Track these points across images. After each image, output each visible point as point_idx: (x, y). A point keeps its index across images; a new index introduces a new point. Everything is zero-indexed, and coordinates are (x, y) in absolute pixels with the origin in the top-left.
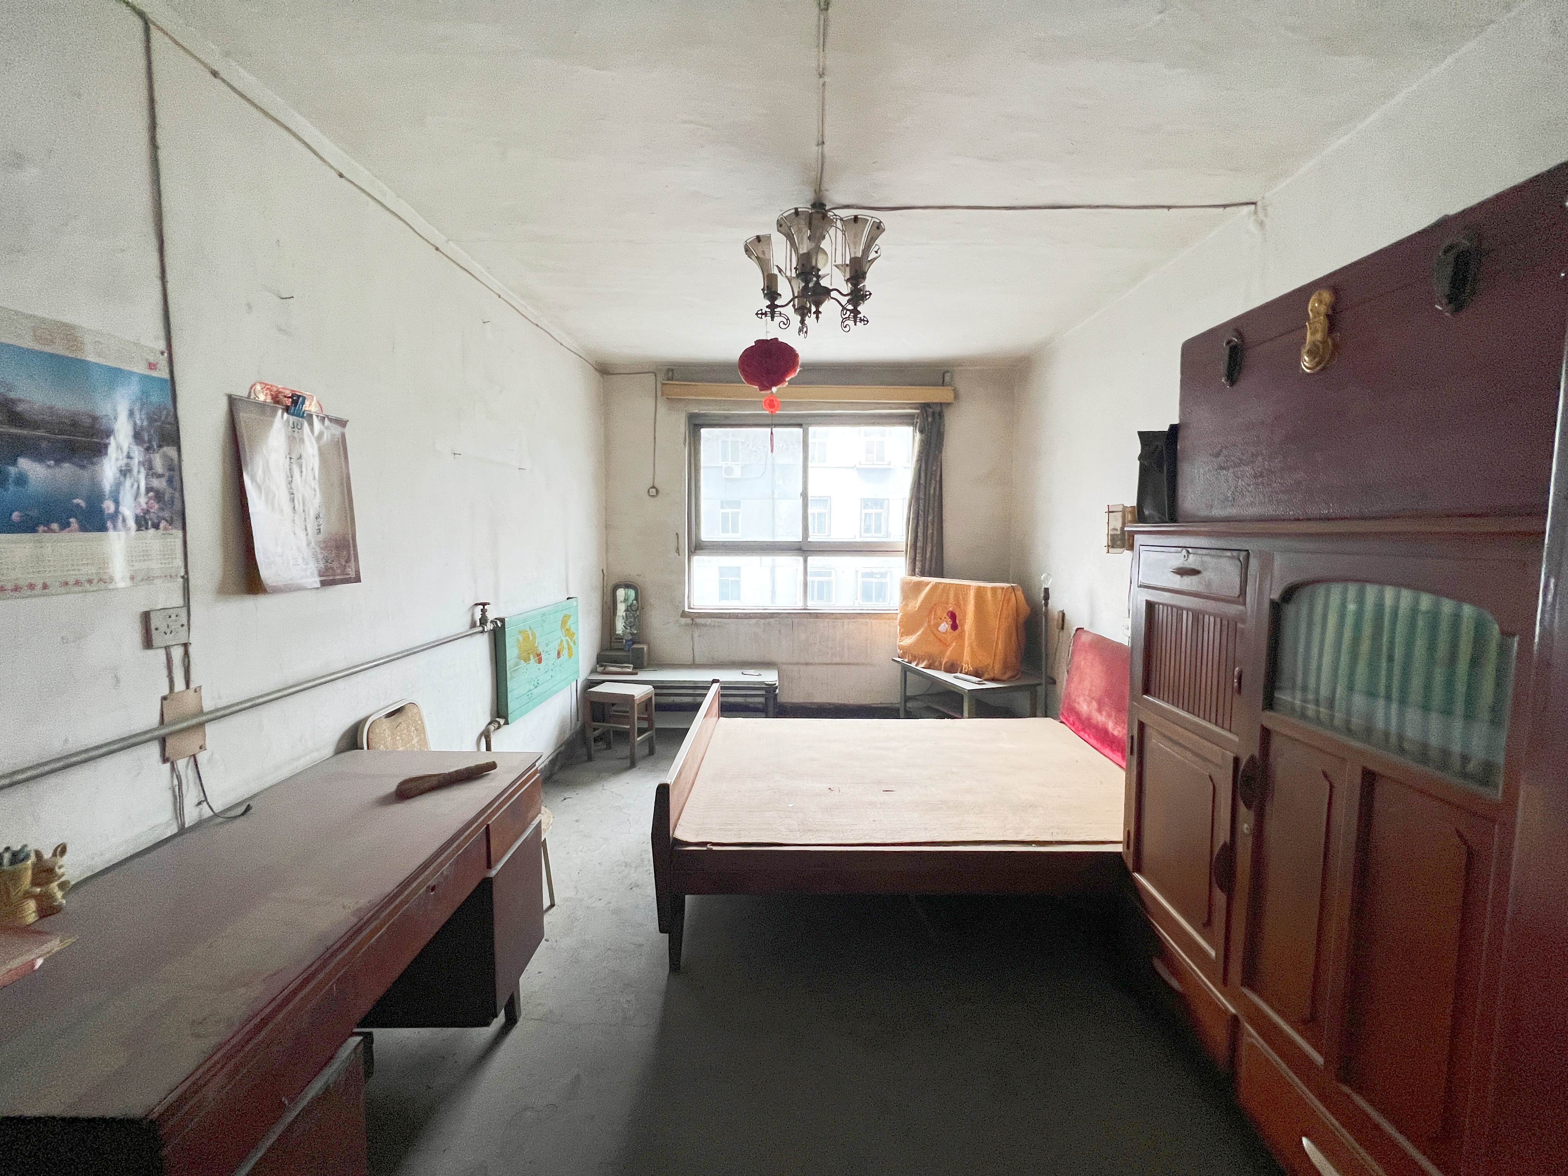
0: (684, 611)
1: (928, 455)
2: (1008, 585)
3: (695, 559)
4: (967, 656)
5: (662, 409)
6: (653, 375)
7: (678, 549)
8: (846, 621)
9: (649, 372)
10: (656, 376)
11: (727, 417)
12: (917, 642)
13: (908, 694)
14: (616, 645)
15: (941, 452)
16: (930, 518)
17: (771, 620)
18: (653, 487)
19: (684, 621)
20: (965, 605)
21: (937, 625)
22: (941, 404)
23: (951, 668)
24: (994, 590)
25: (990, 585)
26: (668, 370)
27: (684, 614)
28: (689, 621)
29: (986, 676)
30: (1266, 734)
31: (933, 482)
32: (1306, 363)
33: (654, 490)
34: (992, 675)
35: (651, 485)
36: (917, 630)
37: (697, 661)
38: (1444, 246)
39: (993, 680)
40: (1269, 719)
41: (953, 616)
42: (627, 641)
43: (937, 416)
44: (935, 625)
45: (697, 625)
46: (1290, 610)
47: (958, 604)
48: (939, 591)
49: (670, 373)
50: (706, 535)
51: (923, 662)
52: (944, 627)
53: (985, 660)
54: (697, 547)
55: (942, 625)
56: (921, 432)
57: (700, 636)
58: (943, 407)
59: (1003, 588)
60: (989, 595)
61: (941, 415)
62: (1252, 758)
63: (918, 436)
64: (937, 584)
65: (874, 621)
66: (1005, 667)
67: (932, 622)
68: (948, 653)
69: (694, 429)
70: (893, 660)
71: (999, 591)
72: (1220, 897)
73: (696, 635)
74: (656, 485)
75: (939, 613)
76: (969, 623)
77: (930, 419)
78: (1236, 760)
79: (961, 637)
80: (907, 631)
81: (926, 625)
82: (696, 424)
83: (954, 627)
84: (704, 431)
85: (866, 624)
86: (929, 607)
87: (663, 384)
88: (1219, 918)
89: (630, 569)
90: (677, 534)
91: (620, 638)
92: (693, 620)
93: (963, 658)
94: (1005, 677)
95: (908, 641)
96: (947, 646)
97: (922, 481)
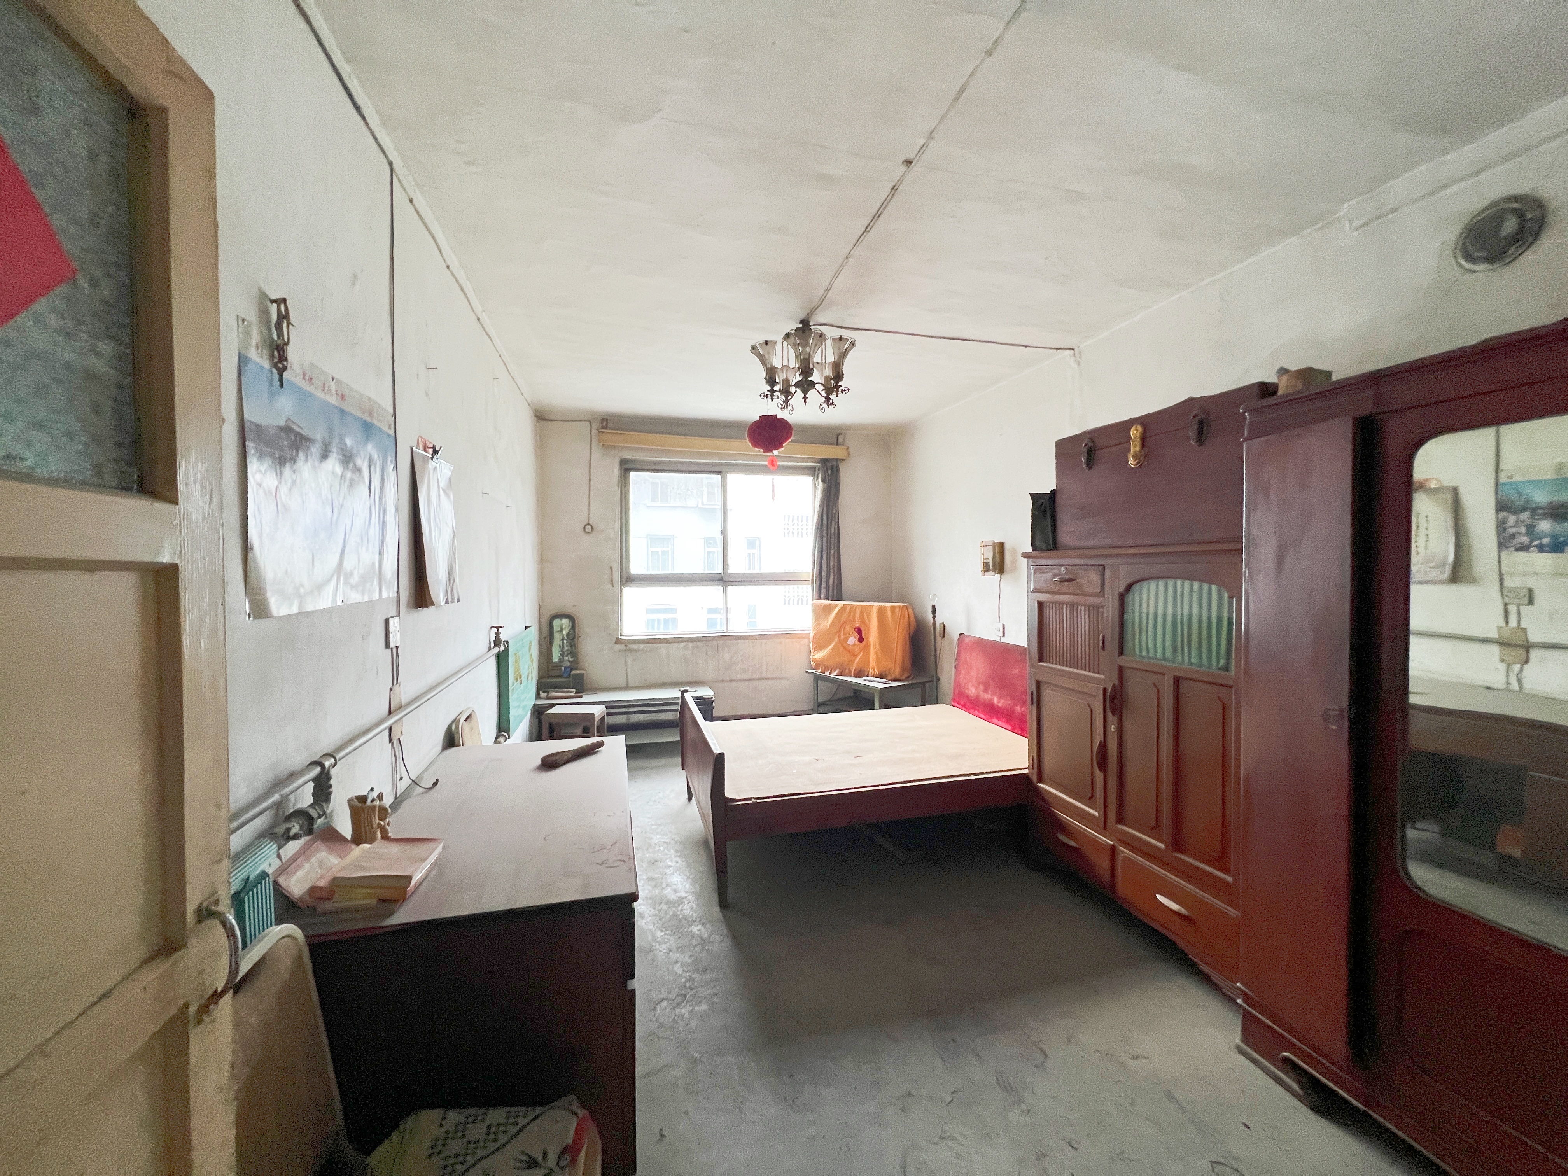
0: (617, 639)
1: (828, 501)
2: (903, 604)
3: (626, 590)
4: (872, 662)
5: (597, 454)
6: (588, 423)
7: (612, 581)
8: (764, 641)
9: (585, 420)
10: (591, 424)
11: (655, 463)
12: (830, 655)
13: (819, 700)
14: (553, 673)
15: (838, 499)
16: (832, 552)
17: (698, 643)
18: (588, 524)
19: (618, 647)
20: (870, 621)
21: (846, 639)
22: (837, 460)
23: (859, 675)
24: (893, 608)
25: (889, 605)
26: (603, 420)
27: (618, 641)
28: (622, 647)
29: (889, 678)
30: (1121, 669)
31: (833, 523)
32: (1131, 461)
33: (589, 527)
34: (893, 677)
35: (586, 523)
36: (830, 644)
37: (630, 685)
38: (1193, 415)
39: (895, 680)
40: (1122, 661)
41: (859, 631)
42: (566, 668)
43: (835, 469)
44: (844, 639)
45: (631, 651)
46: (1129, 598)
47: (863, 621)
48: (847, 611)
49: (605, 423)
50: (636, 568)
51: (835, 671)
52: (853, 640)
53: (888, 665)
54: (628, 579)
55: (851, 639)
56: (824, 481)
57: (633, 661)
58: (839, 462)
59: (900, 607)
60: (889, 613)
61: (838, 470)
62: (1114, 687)
63: (820, 485)
64: (845, 607)
65: (787, 641)
66: (903, 669)
67: (842, 637)
68: (856, 661)
69: (625, 473)
70: (807, 672)
71: (897, 609)
72: (1099, 776)
73: (629, 660)
74: (590, 523)
75: (848, 628)
76: (873, 637)
77: (830, 472)
78: (1105, 690)
79: (867, 647)
80: (819, 647)
81: (836, 640)
82: (627, 467)
83: (861, 640)
84: (632, 475)
85: (781, 643)
86: (839, 624)
87: (599, 432)
88: (1099, 793)
89: (566, 601)
90: (611, 567)
91: (557, 666)
92: (626, 646)
93: (869, 665)
94: (903, 678)
95: (821, 655)
96: (855, 656)
97: (825, 522)
